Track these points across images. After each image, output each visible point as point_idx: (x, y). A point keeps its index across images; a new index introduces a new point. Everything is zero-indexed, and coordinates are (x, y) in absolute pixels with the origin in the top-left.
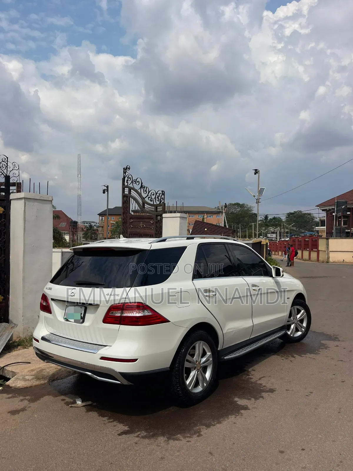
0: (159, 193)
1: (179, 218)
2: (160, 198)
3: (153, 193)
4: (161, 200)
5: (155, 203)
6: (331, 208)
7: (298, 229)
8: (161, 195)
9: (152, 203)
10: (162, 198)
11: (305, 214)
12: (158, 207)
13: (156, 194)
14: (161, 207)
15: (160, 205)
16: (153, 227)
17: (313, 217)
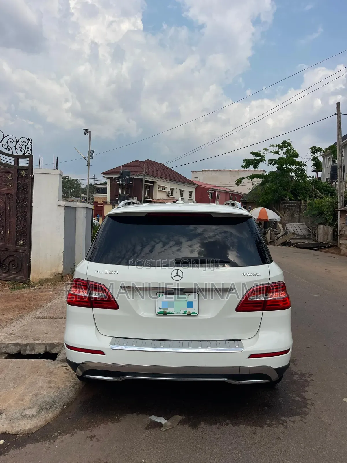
0: (22, 140)
1: (58, 175)
2: (23, 147)
3: (11, 140)
4: (27, 150)
5: (15, 153)
6: (116, 176)
7: (66, 194)
8: (25, 144)
9: (10, 152)
10: (28, 148)
11: (73, 180)
12: (20, 159)
13: (17, 142)
14: (28, 159)
15: (24, 156)
16: (11, 184)
17: (80, 183)
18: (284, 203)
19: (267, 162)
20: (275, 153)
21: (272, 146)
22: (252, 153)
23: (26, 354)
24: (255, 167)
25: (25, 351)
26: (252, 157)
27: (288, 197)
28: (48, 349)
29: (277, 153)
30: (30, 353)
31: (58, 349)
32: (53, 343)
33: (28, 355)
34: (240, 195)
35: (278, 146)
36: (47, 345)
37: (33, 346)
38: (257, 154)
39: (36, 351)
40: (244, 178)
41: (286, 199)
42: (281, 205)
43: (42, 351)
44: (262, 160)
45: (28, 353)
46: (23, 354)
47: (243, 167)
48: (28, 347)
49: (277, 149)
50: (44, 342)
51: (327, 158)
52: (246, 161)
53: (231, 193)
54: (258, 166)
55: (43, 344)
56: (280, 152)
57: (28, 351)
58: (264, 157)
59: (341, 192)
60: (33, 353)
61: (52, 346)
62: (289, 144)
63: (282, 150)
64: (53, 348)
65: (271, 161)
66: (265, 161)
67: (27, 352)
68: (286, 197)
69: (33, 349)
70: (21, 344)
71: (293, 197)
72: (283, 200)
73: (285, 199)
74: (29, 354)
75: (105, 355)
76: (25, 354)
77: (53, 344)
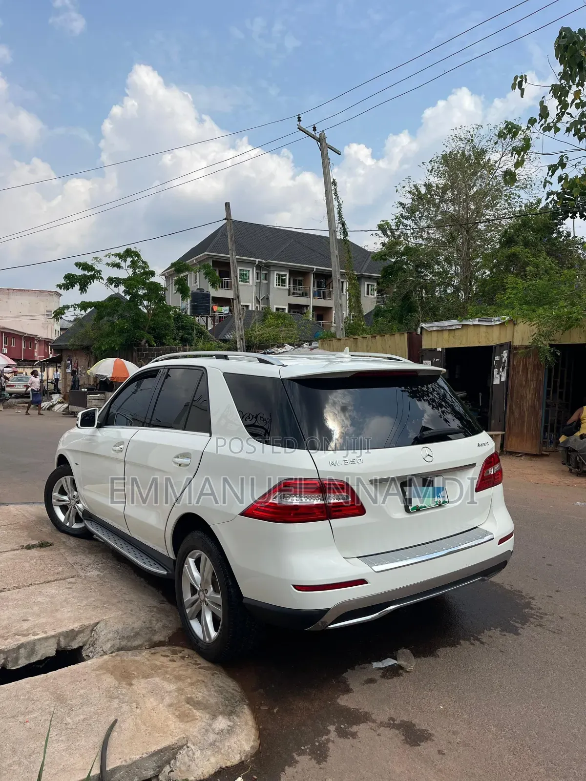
18: (138, 350)
19: (105, 281)
20: (114, 267)
21: (109, 255)
22: (78, 264)
23: (20, 667)
24: (83, 289)
25: (17, 659)
26: (79, 272)
27: (144, 341)
28: (63, 644)
29: (118, 266)
30: (27, 662)
31: (84, 637)
32: (73, 629)
33: (24, 667)
34: (21, 334)
35: (118, 255)
36: (61, 637)
37: (31, 647)
38: (85, 266)
39: (40, 655)
40: (68, 307)
41: (143, 342)
42: (135, 354)
43: (50, 650)
44: (96, 276)
45: (22, 663)
46: (12, 668)
47: (60, 286)
48: (22, 651)
49: (117, 260)
50: (53, 633)
51: (172, 279)
52: (68, 277)
53: (5, 332)
54: (87, 288)
55: (53, 636)
56: (123, 264)
57: (24, 659)
58: (99, 272)
59: (241, 333)
60: (34, 659)
61: (72, 634)
62: (137, 254)
63: (125, 261)
64: (74, 638)
65: (111, 280)
66: (102, 279)
67: (20, 662)
68: (141, 341)
69: (32, 652)
70: (6, 650)
71: (155, 341)
72: (138, 344)
73: (140, 344)
74: (26, 665)
75: (367, 583)
76: (17, 667)
77: (72, 631)
